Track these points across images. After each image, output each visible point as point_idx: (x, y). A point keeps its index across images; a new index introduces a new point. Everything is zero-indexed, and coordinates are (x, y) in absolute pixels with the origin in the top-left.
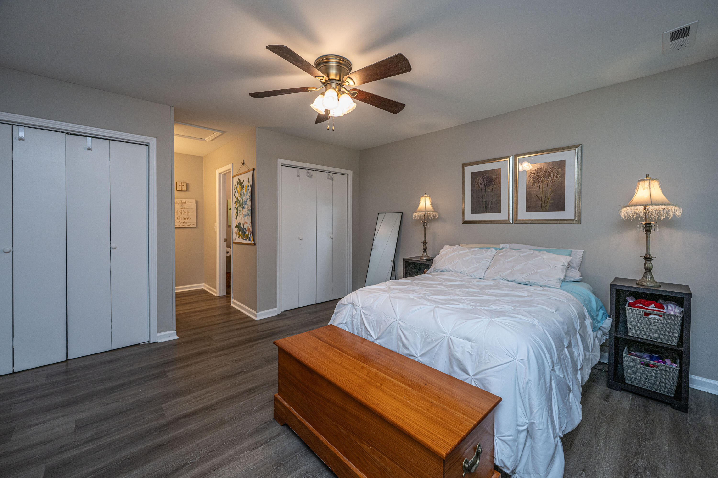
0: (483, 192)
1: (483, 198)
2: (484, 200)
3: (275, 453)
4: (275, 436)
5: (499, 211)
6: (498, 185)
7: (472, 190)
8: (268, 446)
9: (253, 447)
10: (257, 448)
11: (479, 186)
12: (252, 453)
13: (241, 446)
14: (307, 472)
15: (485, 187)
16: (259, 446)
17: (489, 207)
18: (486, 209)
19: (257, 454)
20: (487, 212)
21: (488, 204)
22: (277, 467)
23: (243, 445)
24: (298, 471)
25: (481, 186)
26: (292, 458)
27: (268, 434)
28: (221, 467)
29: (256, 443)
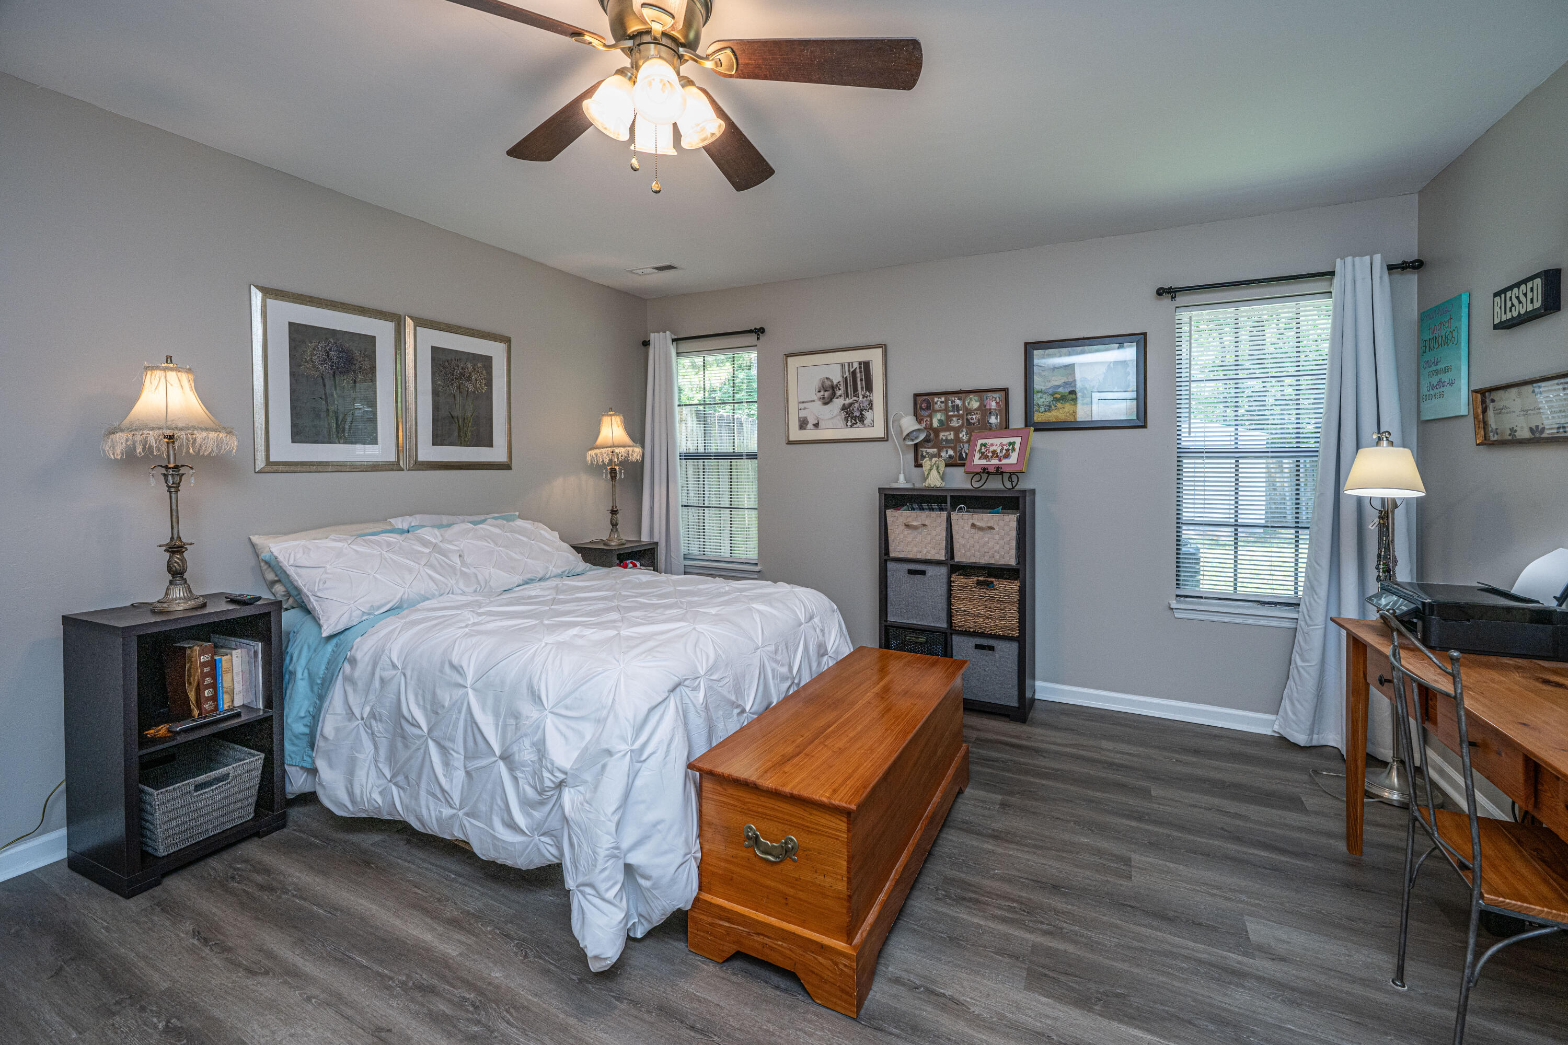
0: (327, 386)
1: (327, 402)
2: (332, 408)
3: (939, 960)
4: (904, 985)
5: (374, 441)
6: (370, 375)
7: (292, 374)
8: (934, 982)
9: (955, 1006)
10: (952, 999)
11: (314, 366)
12: (968, 1000)
13: (971, 1032)
14: (937, 899)
15: (334, 373)
16: (947, 998)
17: (347, 427)
18: (337, 432)
19: (962, 987)
20: (342, 441)
21: (344, 420)
22: (961, 940)
23: (967, 1030)
24: (944, 910)
25: (322, 368)
26: (930, 929)
27: (908, 1003)
28: (1035, 1032)
29: (943, 1008)
